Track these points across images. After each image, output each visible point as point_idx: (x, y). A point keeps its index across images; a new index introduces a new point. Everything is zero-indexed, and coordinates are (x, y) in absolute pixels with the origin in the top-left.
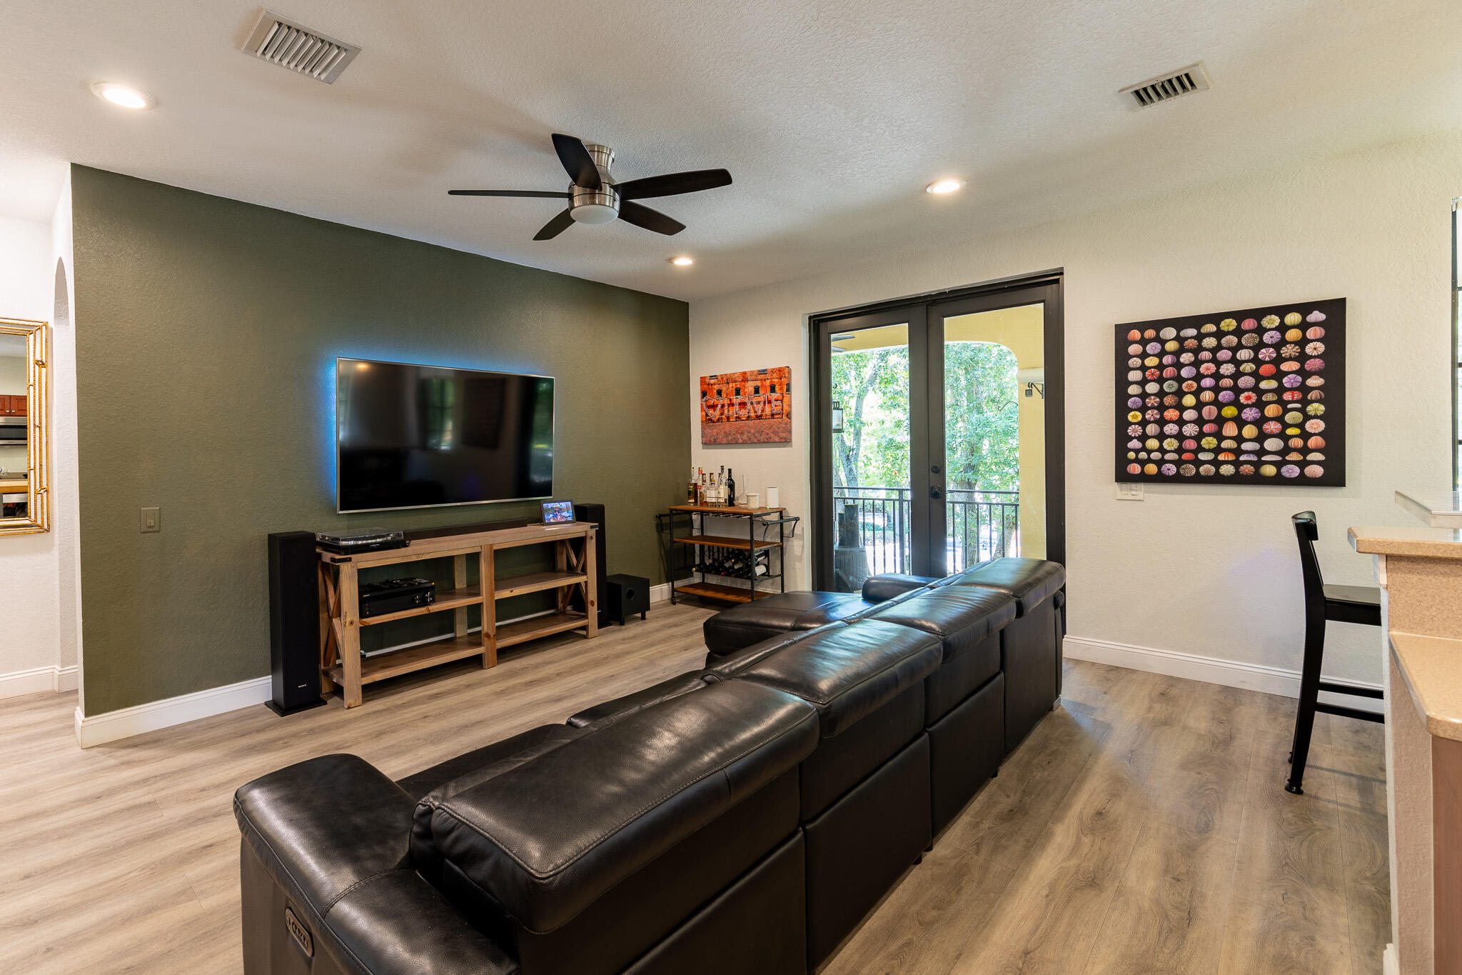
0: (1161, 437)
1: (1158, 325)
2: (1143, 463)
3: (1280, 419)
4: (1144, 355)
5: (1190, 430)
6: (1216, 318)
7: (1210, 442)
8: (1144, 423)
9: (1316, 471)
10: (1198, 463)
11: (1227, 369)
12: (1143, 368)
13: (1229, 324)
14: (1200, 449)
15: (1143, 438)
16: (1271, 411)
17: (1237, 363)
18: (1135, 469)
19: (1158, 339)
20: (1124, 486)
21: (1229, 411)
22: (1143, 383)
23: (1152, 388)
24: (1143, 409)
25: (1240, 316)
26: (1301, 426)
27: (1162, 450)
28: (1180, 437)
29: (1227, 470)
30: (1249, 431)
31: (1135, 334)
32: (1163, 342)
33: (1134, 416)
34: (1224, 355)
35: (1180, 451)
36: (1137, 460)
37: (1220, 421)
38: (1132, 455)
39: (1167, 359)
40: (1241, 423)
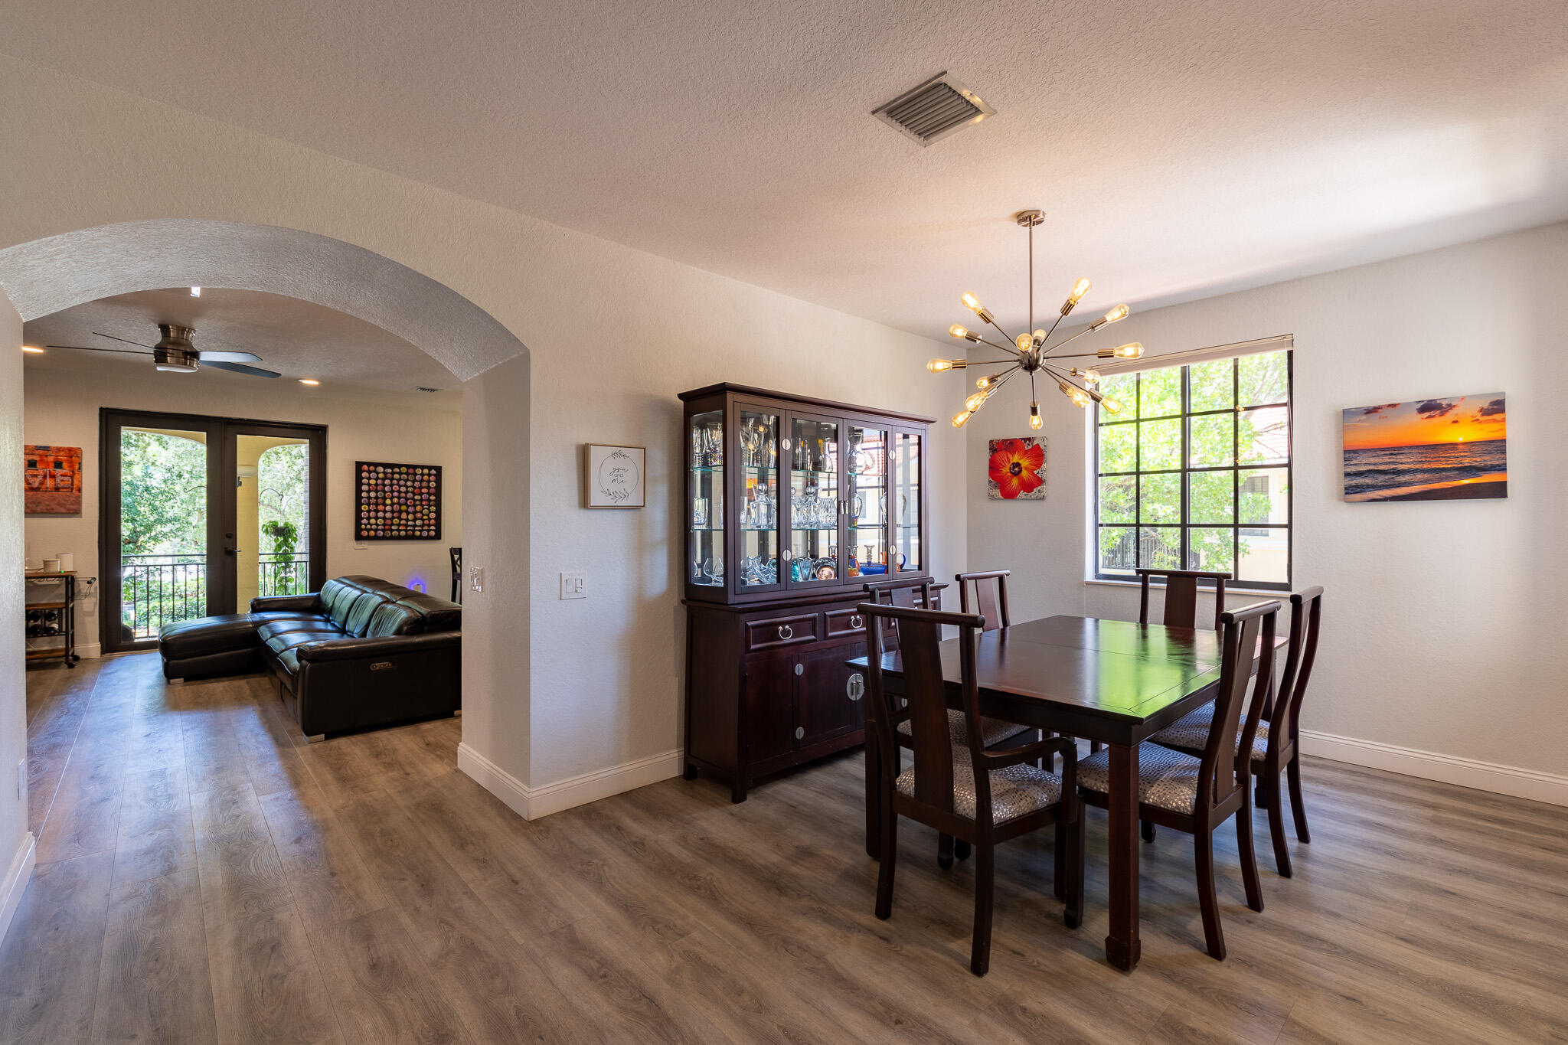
0: (377, 518)
1: (376, 465)
2: (368, 530)
3: (421, 512)
4: (369, 478)
5: (388, 515)
6: (399, 466)
7: (396, 521)
8: (369, 511)
9: (433, 533)
10: (392, 531)
11: (403, 489)
12: (369, 485)
13: (404, 469)
14: (393, 524)
15: (369, 518)
16: (418, 508)
17: (407, 487)
18: (365, 533)
19: (375, 471)
20: (359, 542)
21: (404, 508)
22: (369, 492)
23: (373, 494)
24: (369, 504)
25: (408, 466)
26: (428, 515)
27: (377, 524)
28: (384, 518)
29: (403, 533)
30: (411, 517)
31: (365, 467)
32: (378, 473)
33: (364, 508)
34: (402, 482)
35: (384, 525)
36: (366, 529)
37: (400, 512)
38: (363, 526)
39: (379, 482)
40: (408, 513)
